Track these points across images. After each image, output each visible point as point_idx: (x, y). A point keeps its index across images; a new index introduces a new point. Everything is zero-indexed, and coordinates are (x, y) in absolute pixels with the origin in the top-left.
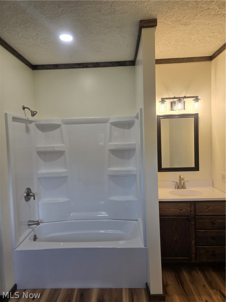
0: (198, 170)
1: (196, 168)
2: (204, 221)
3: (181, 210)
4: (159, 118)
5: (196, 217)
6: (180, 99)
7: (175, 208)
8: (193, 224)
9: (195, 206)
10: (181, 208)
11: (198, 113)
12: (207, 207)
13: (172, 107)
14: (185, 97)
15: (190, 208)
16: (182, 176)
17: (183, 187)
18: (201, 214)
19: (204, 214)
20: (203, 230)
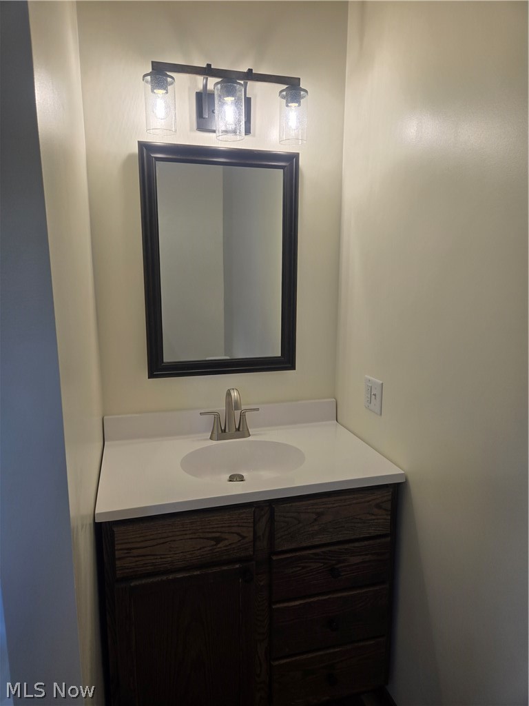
0: (293, 367)
1: (286, 361)
2: (304, 568)
3: (218, 540)
4: (149, 157)
5: (274, 558)
6: (229, 79)
7: (191, 536)
8: (262, 584)
9: (272, 519)
10: (218, 535)
11: (298, 154)
12: (314, 516)
13: (200, 114)
14: (250, 76)
15: (252, 529)
16: (235, 394)
17: (241, 431)
18: (294, 546)
19: (304, 544)
20: (297, 603)
